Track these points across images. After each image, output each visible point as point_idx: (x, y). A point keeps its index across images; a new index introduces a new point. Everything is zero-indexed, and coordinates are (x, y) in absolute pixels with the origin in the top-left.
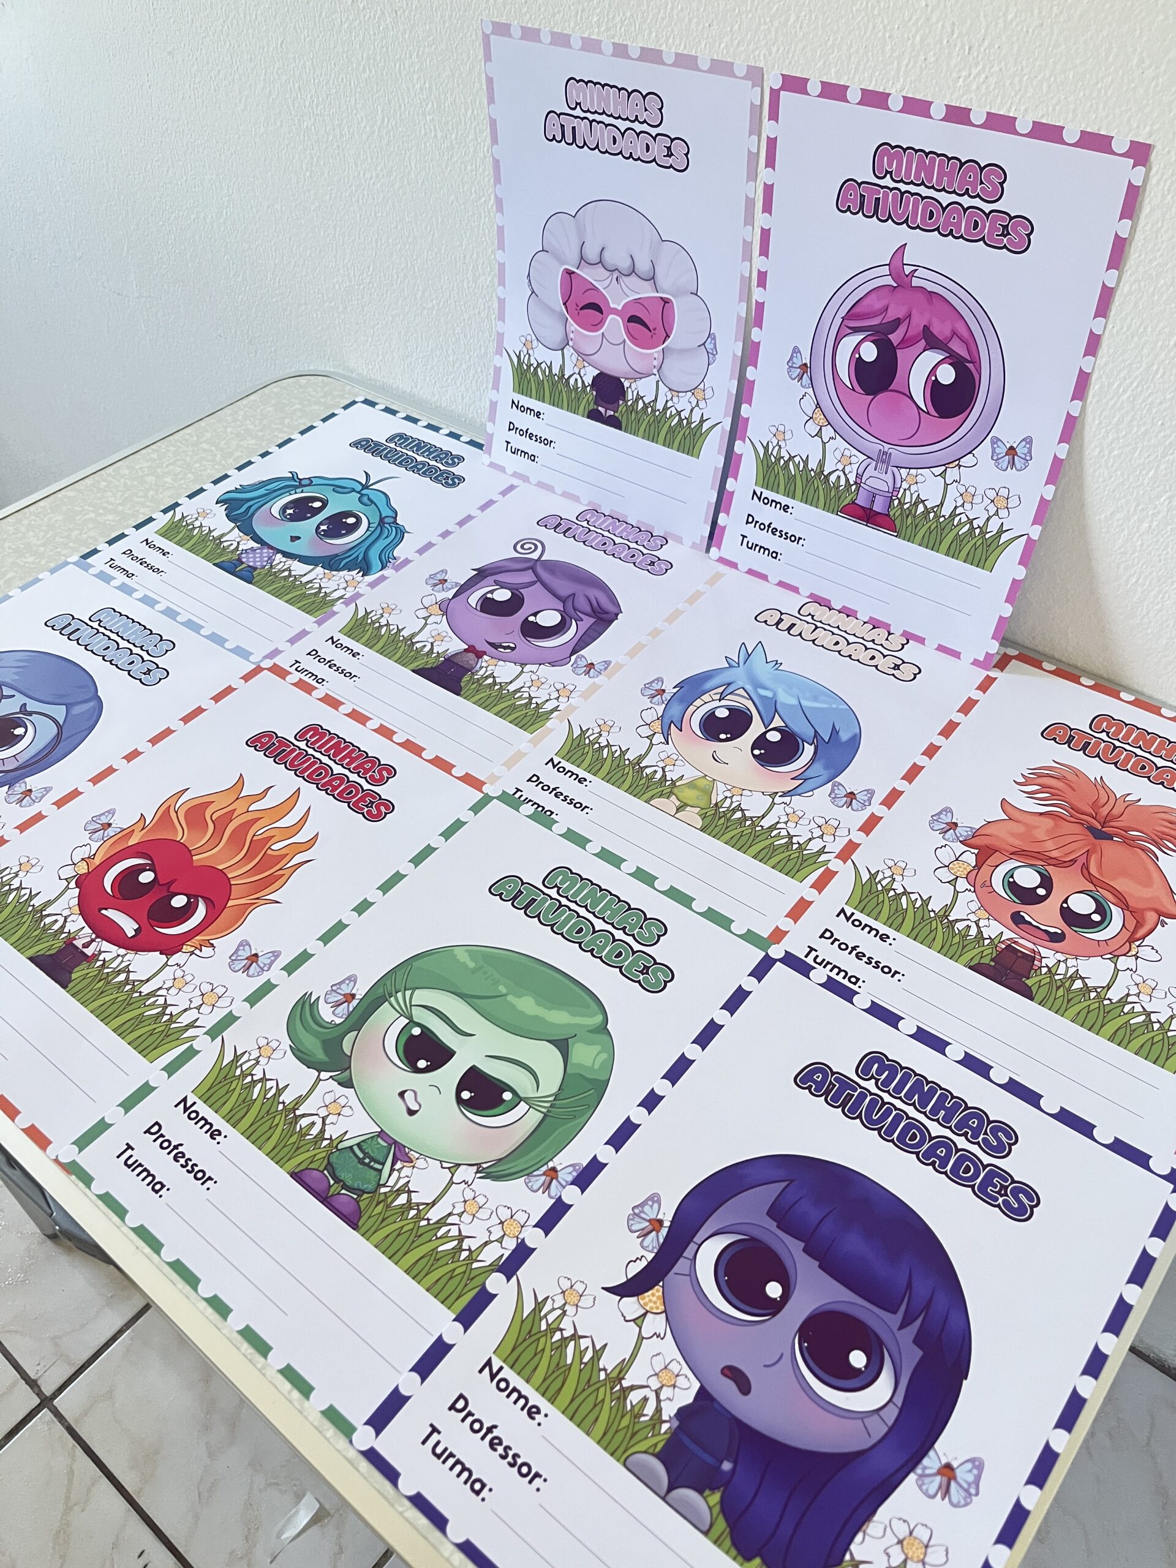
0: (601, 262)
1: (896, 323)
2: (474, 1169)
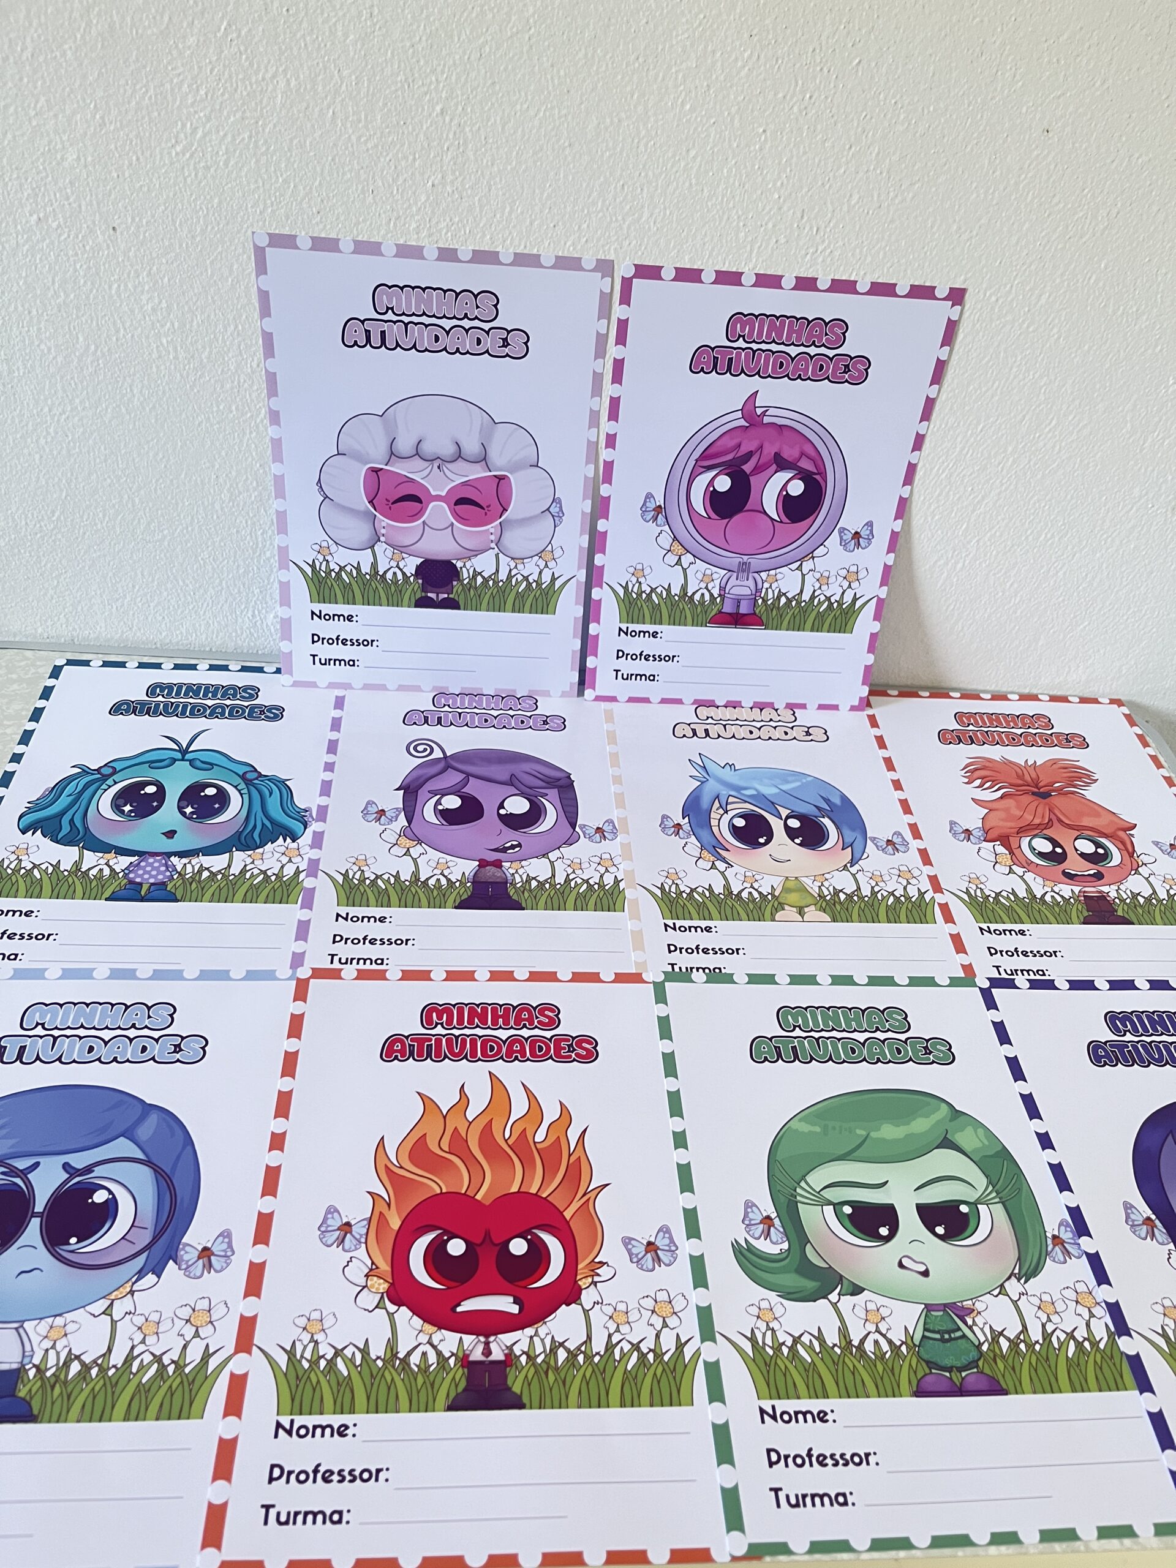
0: (417, 454)
1: (749, 455)
2: (1013, 1280)
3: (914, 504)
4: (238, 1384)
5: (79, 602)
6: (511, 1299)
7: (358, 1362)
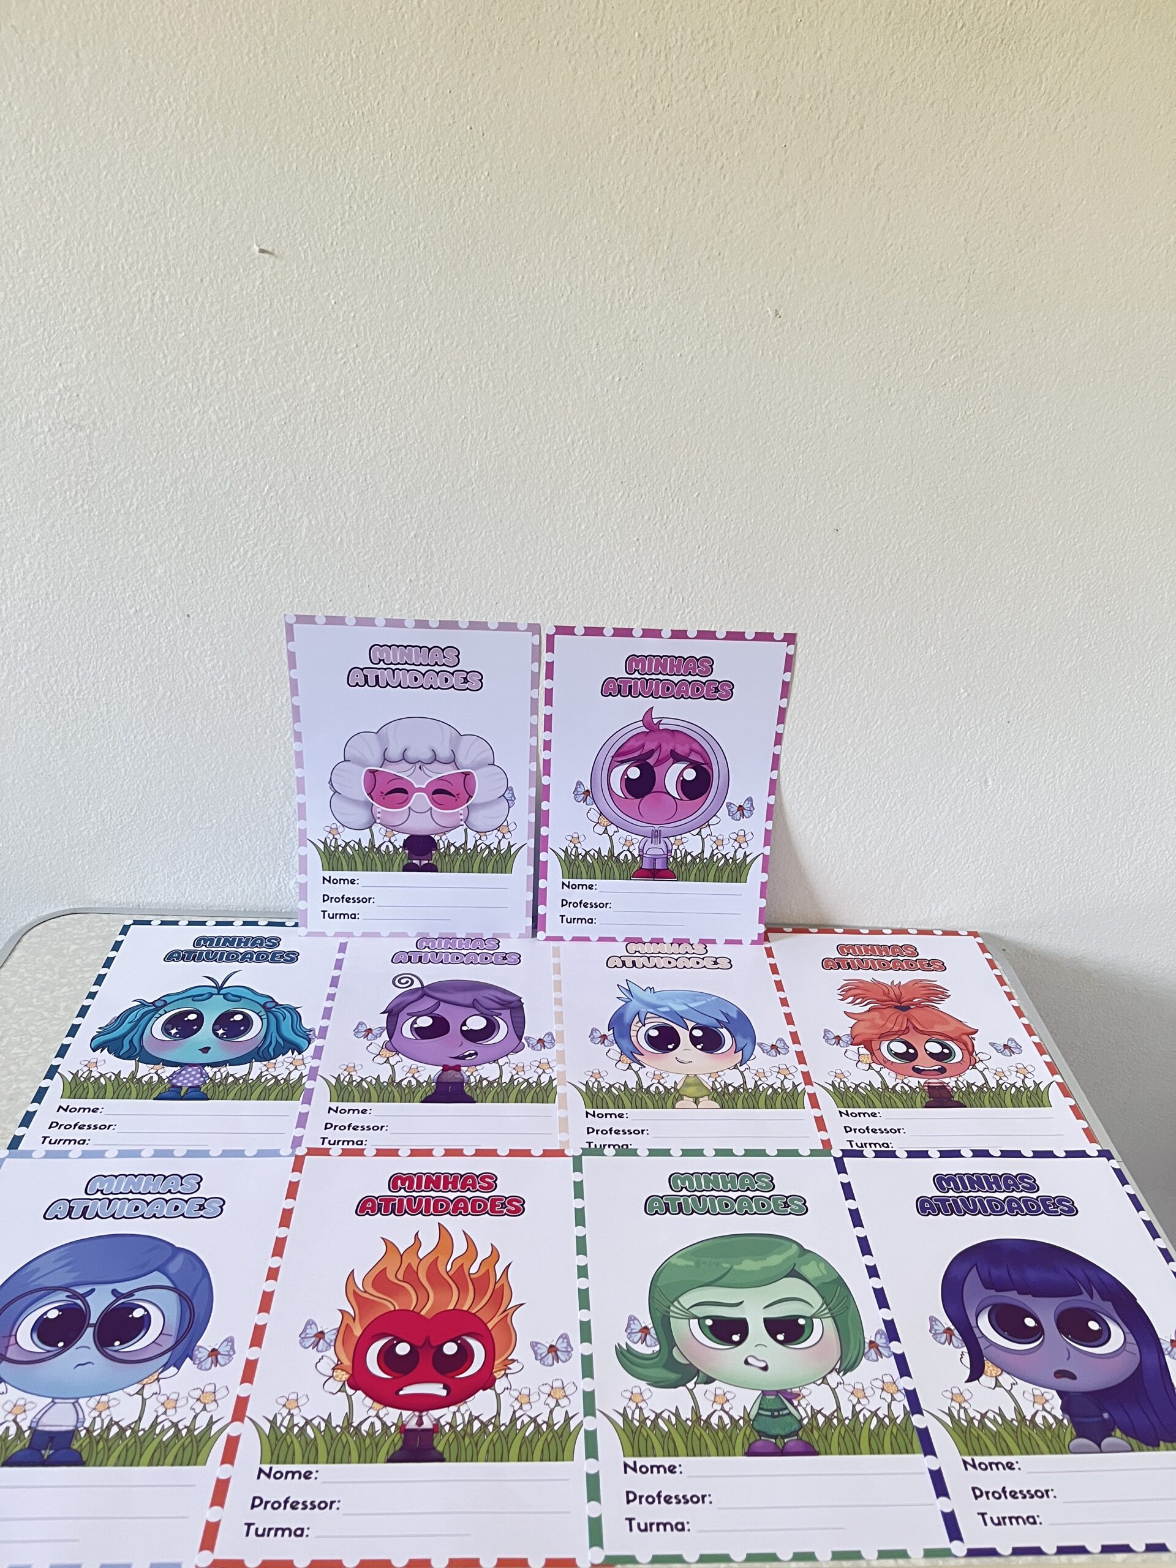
0: (404, 759)
1: (652, 752)
2: (834, 1374)
3: (782, 784)
4: (232, 1444)
5: (146, 876)
6: (441, 1386)
7: (322, 1429)
